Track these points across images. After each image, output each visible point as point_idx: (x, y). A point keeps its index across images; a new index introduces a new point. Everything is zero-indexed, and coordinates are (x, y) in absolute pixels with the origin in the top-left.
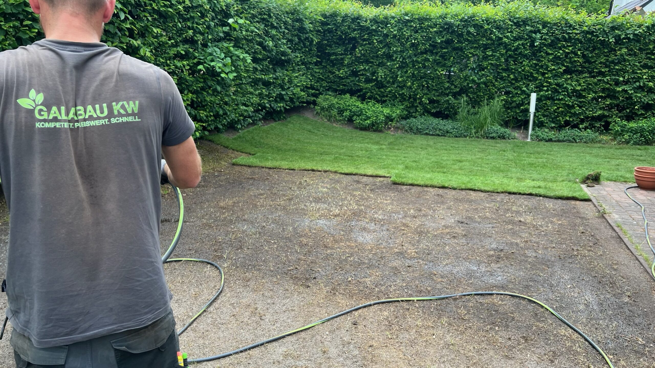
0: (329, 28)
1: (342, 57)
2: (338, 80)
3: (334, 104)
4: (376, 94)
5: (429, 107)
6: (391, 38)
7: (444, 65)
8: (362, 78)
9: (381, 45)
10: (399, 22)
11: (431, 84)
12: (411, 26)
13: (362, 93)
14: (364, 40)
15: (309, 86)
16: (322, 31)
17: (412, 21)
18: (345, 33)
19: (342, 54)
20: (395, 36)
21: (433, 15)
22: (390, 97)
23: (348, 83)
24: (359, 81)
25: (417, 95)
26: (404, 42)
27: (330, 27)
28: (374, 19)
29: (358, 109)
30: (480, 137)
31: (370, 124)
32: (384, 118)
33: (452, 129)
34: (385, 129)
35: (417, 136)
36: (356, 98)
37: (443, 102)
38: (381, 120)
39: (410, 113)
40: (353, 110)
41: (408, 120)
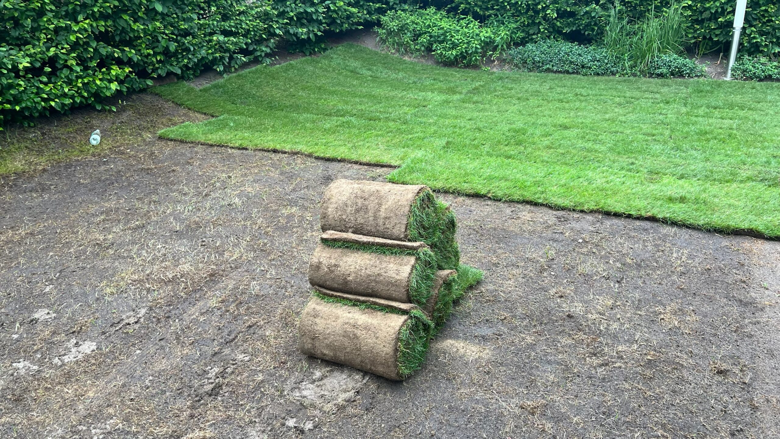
4: (476, 5)
5: (558, 24)
13: (453, 5)
22: (497, 10)
25: (539, 4)
29: (441, 31)
30: (638, 74)
31: (457, 55)
32: (480, 45)
33: (591, 61)
34: (483, 63)
35: (531, 74)
36: (444, 13)
37: (583, 15)
38: (474, 49)
39: (529, 35)
40: (433, 34)
41: (521, 47)
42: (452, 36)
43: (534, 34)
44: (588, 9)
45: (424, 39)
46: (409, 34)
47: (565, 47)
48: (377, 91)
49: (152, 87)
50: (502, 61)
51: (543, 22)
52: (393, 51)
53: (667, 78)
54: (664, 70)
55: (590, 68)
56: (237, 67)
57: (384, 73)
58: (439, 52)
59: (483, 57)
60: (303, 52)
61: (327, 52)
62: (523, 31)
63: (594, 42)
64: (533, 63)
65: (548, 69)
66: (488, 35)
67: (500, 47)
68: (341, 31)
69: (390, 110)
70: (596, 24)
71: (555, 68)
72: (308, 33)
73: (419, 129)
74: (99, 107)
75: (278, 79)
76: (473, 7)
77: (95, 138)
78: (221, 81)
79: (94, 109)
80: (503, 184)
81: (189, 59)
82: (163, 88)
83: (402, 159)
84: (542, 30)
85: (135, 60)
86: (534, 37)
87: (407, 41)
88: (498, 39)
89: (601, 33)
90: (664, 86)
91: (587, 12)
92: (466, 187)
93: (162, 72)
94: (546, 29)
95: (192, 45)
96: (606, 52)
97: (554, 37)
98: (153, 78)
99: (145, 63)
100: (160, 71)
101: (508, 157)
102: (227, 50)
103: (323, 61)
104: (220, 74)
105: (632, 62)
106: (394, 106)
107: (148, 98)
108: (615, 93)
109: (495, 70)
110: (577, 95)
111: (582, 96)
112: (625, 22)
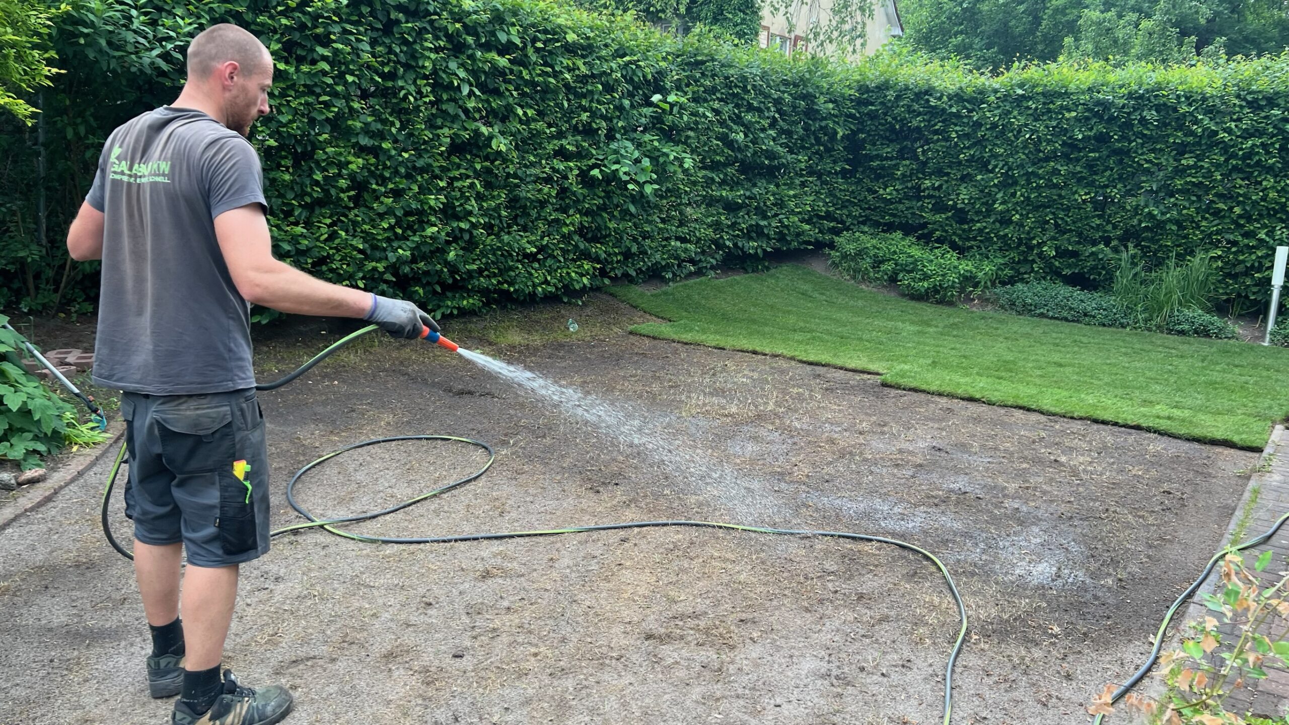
0: (871, 110)
1: (893, 162)
2: (882, 205)
3: (867, 248)
4: (954, 234)
5: (1057, 264)
6: (987, 129)
7: (1091, 184)
8: (928, 203)
9: (966, 142)
10: (1006, 100)
11: (1062, 219)
12: (1028, 108)
13: (926, 231)
14: (936, 132)
15: (823, 214)
16: (858, 115)
17: (1031, 98)
18: (902, 120)
19: (891, 159)
20: (994, 126)
21: (1072, 87)
22: (981, 241)
23: (902, 211)
24: (922, 208)
25: (1033, 238)
26: (1013, 138)
27: (873, 108)
28: (957, 95)
29: (910, 260)
30: (1154, 328)
31: (928, 288)
32: (958, 278)
33: (1096, 309)
34: (961, 300)
35: (1021, 317)
36: (914, 240)
37: (1088, 256)
38: (950, 283)
39: (1019, 274)
40: (900, 261)
41: (1009, 287)
42: (924, 266)
43: (1025, 273)
44: (1094, 249)
45: (888, 267)
46: (868, 260)
47: (1064, 291)
48: (838, 315)
49: (608, 286)
50: (985, 301)
51: (1038, 260)
52: (848, 277)
53: (1189, 336)
54: (1186, 327)
55: (1094, 317)
56: (683, 276)
57: (840, 299)
58: (906, 282)
59: (960, 293)
61: (773, 271)
62: (1012, 269)
63: (1100, 288)
64: (1024, 306)
65: (1042, 313)
66: (968, 268)
67: (983, 283)
68: (788, 249)
69: (860, 333)
70: (1103, 268)
71: (1051, 314)
72: (757, 247)
73: (898, 349)
74: (567, 299)
75: (724, 293)
76: (951, 236)
78: (667, 289)
81: (644, 262)
82: (618, 289)
83: (887, 370)
84: (1036, 269)
86: (1026, 276)
87: (866, 268)
88: (980, 275)
89: (1110, 278)
90: (1184, 343)
91: (1093, 254)
92: (959, 391)
93: (619, 273)
94: (1041, 268)
95: (651, 248)
96: (1115, 301)
97: (1051, 279)
98: (610, 278)
100: (617, 271)
103: (769, 280)
104: (668, 281)
105: (1147, 315)
106: (862, 330)
107: (604, 297)
108: (1121, 344)
109: (974, 309)
110: (1075, 341)
111: (1082, 342)
112: (1138, 269)
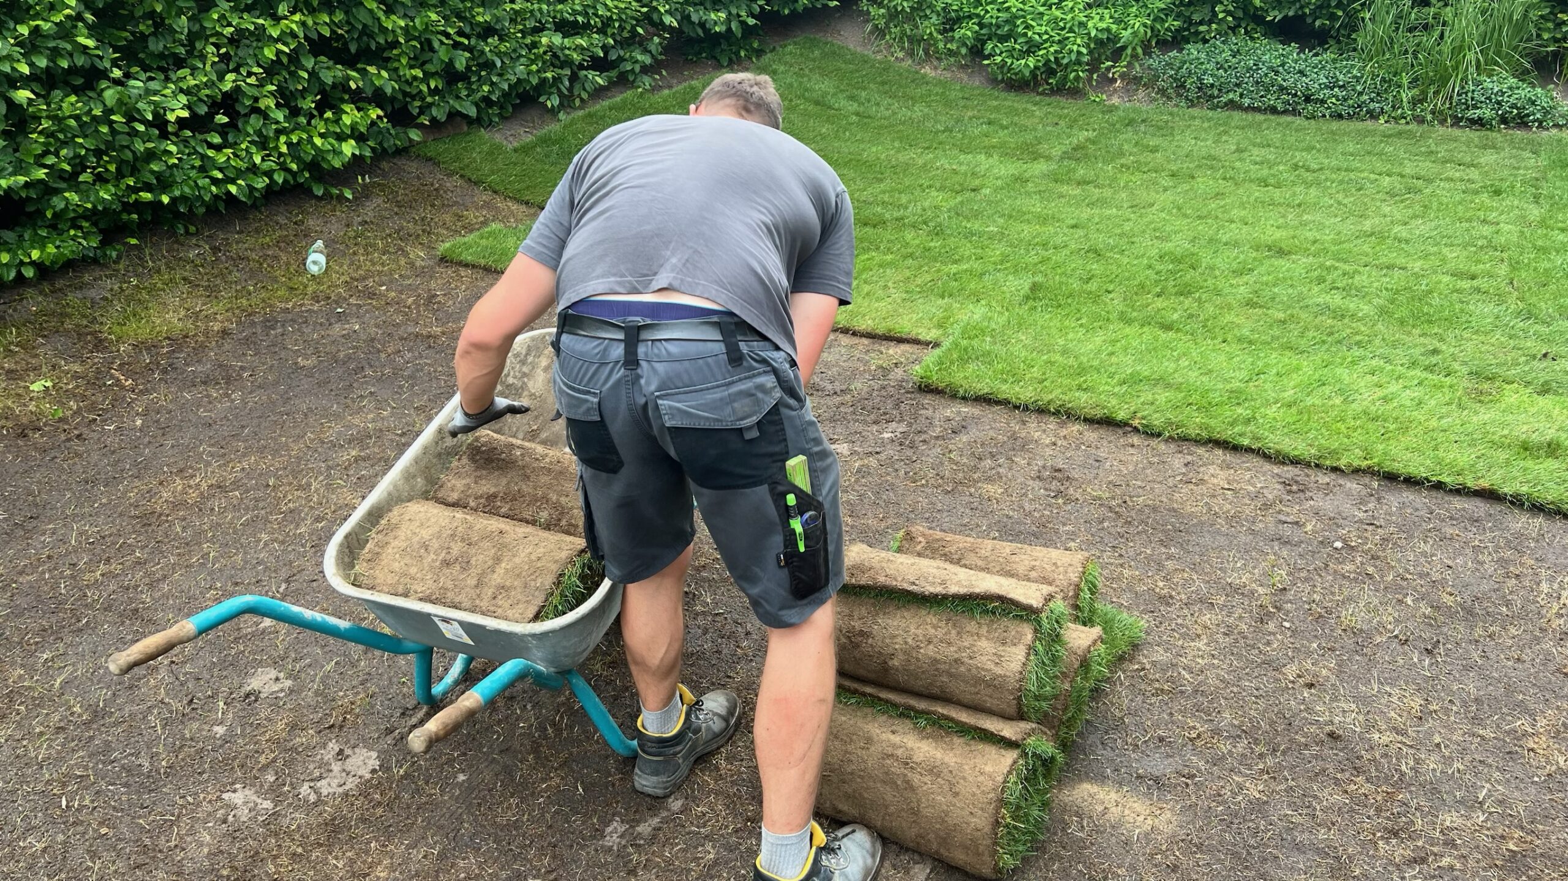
29: (1004, 15)
30: (1429, 117)
31: (1036, 68)
32: (1088, 46)
33: (1327, 87)
34: (1091, 85)
35: (1195, 111)
38: (1073, 57)
39: (1191, 24)
40: (987, 20)
41: (1174, 54)
42: (1028, 27)
43: (1201, 23)
45: (967, 31)
46: (934, 18)
47: (1270, 54)
48: (874, 151)
49: (418, 143)
50: (1133, 82)
52: (901, 55)
53: (1492, 129)
54: (1486, 112)
55: (1323, 102)
56: (585, 96)
57: (885, 108)
58: (998, 59)
59: (1091, 72)
60: (715, 58)
61: (767, 58)
62: (1179, 16)
63: (1332, 42)
64: (1200, 89)
65: (1231, 101)
66: (1103, 25)
67: (1129, 51)
68: (793, 12)
69: (904, 199)
71: (1246, 102)
72: (728, 20)
73: (967, 249)
74: (319, 191)
77: (316, 260)
78: (553, 128)
79: (309, 192)
80: (1163, 397)
81: (492, 84)
82: (441, 147)
83: (940, 326)
84: (1221, 16)
85: (389, 91)
86: (1202, 28)
87: (931, 33)
88: (1126, 34)
89: (1352, 25)
90: (1485, 147)
92: (1082, 401)
93: (439, 113)
94: (1229, 13)
95: (499, 54)
96: (1360, 68)
97: (1246, 32)
98: (421, 126)
99: (405, 94)
100: (434, 112)
101: (1167, 327)
102: (567, 63)
104: (553, 112)
105: (1416, 91)
106: (909, 189)
107: (412, 167)
108: (1379, 166)
109: (1115, 100)
110: (1296, 167)
111: (1308, 170)
112: (1406, 3)
